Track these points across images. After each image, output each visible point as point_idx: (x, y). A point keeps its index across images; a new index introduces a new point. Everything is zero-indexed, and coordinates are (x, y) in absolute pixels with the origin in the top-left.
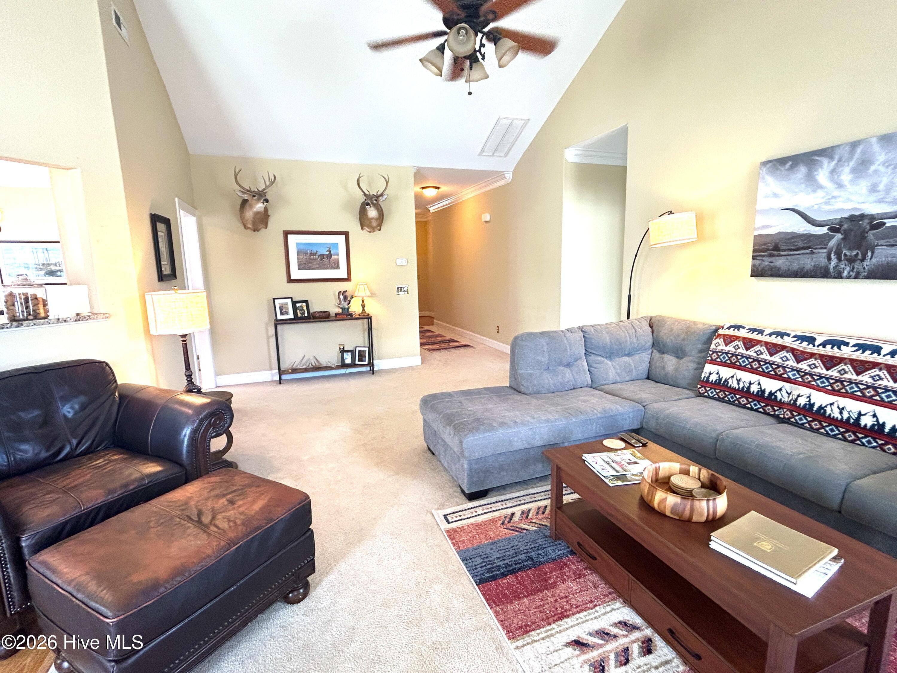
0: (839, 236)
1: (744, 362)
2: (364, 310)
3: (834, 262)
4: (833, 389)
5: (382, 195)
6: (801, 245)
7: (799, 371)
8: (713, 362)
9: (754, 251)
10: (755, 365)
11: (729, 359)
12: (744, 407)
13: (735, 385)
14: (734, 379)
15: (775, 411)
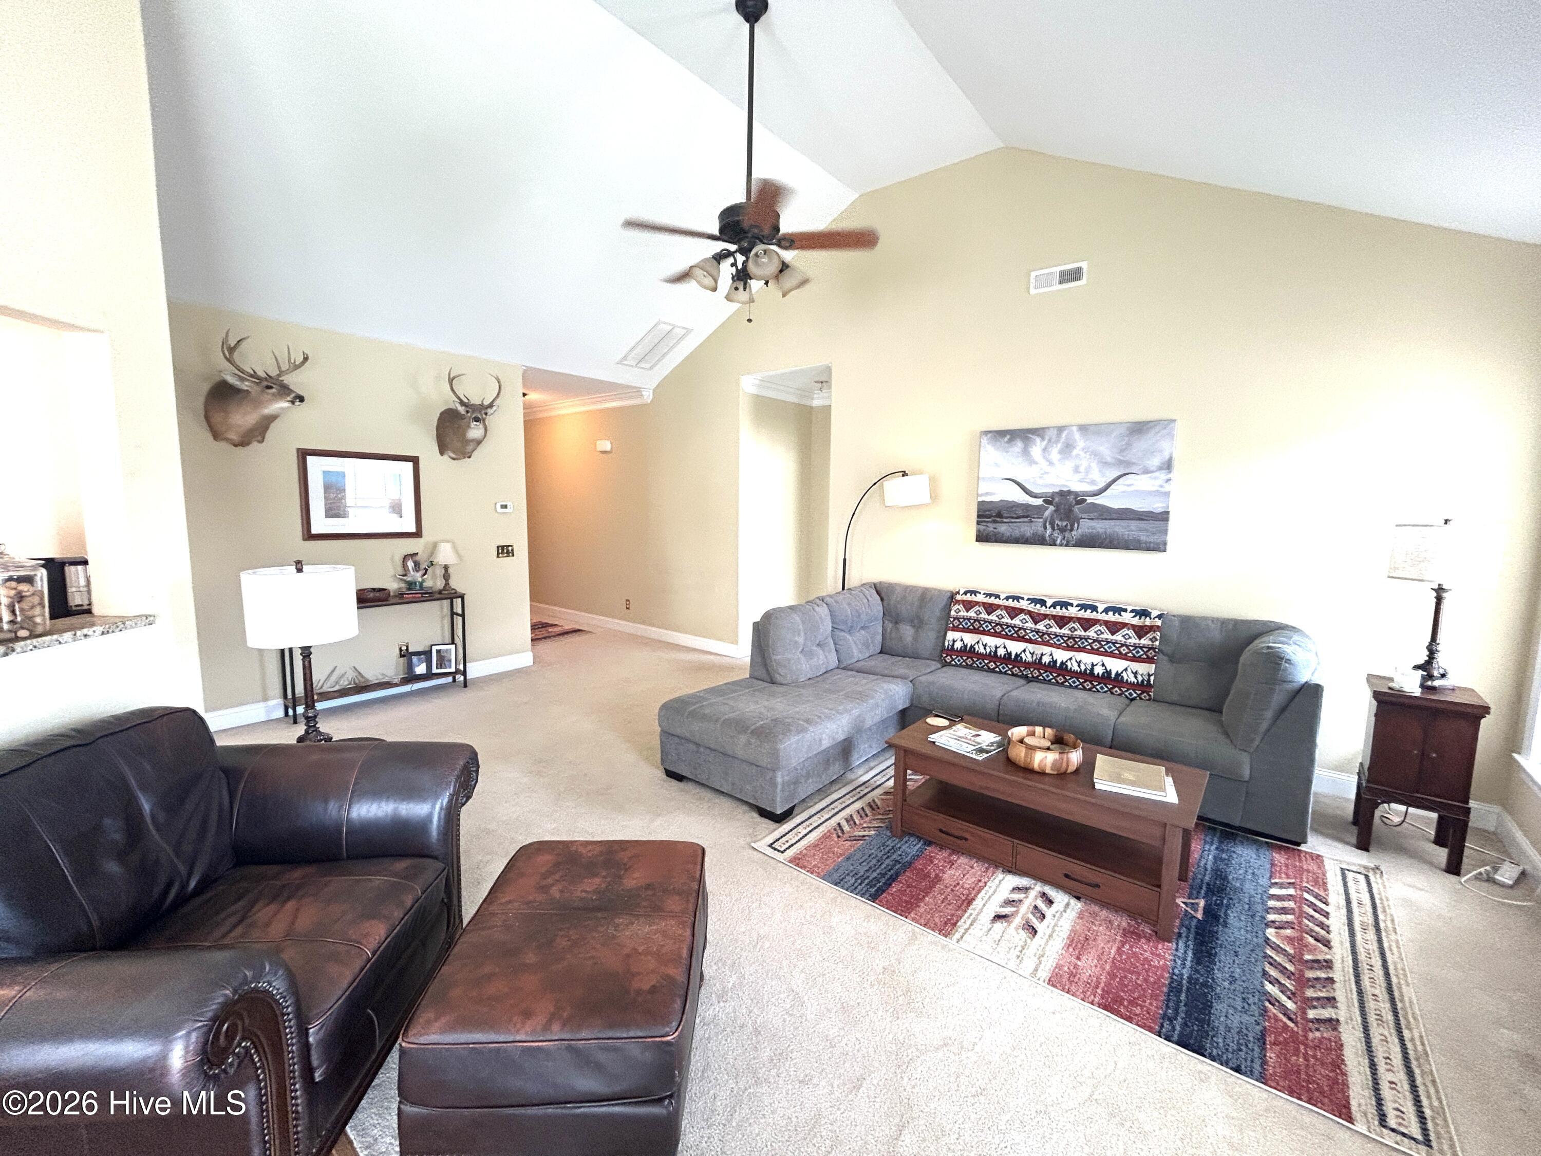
0: (1052, 508)
1: (987, 626)
2: (447, 584)
3: (1049, 531)
4: (1068, 646)
5: (491, 406)
6: (1020, 513)
7: (1037, 632)
8: (955, 629)
9: (979, 516)
10: (998, 629)
11: (972, 624)
12: (993, 671)
13: (982, 650)
14: (980, 644)
15: (1021, 671)
